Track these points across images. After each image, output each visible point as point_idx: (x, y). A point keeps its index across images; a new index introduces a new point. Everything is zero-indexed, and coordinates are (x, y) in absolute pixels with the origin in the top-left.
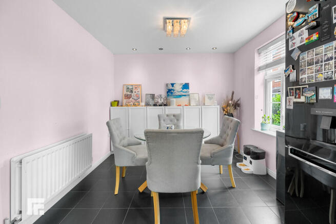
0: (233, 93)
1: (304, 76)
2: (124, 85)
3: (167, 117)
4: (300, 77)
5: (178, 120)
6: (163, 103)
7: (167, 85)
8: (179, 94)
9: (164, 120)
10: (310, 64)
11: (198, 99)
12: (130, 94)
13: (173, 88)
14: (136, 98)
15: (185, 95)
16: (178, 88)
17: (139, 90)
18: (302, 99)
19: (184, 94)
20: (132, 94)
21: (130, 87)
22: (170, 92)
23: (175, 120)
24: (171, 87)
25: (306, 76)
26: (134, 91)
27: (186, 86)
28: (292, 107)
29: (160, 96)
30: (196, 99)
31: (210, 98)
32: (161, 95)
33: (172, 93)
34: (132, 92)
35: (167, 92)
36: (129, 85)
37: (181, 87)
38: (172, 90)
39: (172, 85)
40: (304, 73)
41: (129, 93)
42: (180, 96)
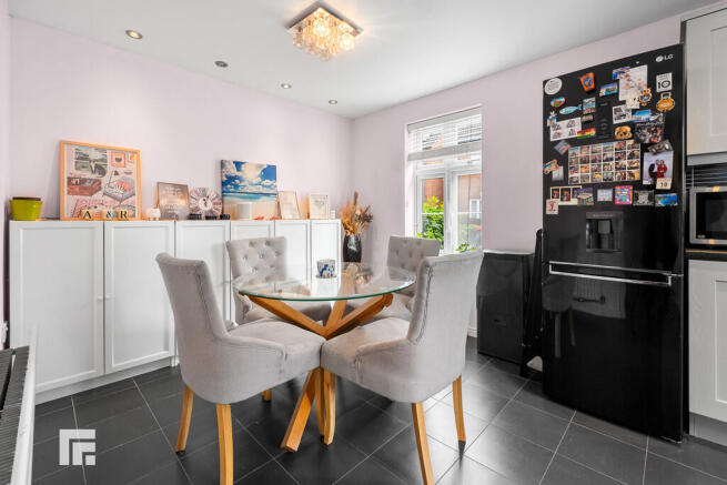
0: (356, 196)
1: (575, 175)
2: (62, 144)
3: (252, 249)
4: (570, 176)
5: (279, 253)
6: (211, 211)
7: (222, 164)
8: (254, 189)
9: (246, 257)
10: (584, 161)
11: (295, 205)
12: (94, 176)
13: (239, 174)
14: (119, 192)
15: (268, 195)
16: (250, 175)
17: (131, 167)
18: (574, 202)
19: (265, 191)
20: (105, 180)
21: (94, 155)
22: (229, 183)
23: (273, 254)
24: (233, 171)
25: (579, 175)
26: (110, 169)
27: (269, 172)
28: (556, 212)
29: (203, 193)
30: (290, 204)
31: (319, 204)
32: (204, 190)
33: (236, 186)
34: (101, 170)
35: (224, 184)
36: (88, 147)
37: (259, 173)
38: (236, 178)
39: (238, 165)
40: (576, 171)
41: (88, 175)
42: (258, 195)
